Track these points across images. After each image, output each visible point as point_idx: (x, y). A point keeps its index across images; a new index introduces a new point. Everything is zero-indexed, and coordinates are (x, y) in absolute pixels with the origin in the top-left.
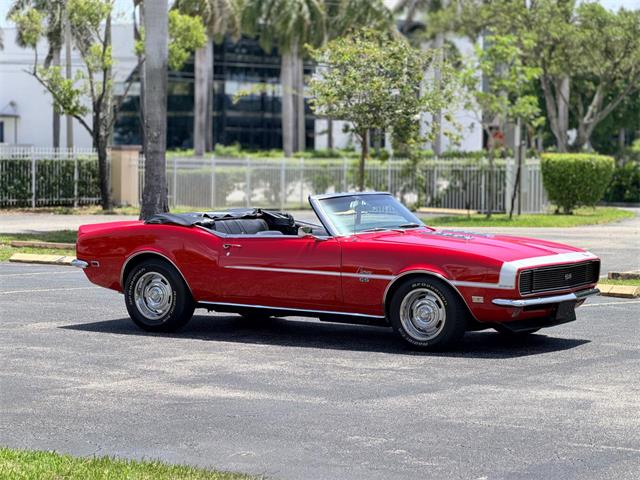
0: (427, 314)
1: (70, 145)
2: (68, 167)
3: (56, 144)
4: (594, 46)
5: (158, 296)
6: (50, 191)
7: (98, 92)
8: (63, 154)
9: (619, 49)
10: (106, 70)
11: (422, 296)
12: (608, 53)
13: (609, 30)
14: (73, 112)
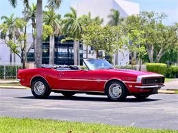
0: (116, 91)
1: (15, 61)
2: (14, 67)
3: (11, 61)
4: (161, 35)
5: (41, 88)
6: (9, 74)
7: (23, 47)
8: (13, 64)
9: (167, 36)
10: (25, 41)
11: (115, 86)
12: (164, 37)
13: (165, 30)
14: (16, 52)
